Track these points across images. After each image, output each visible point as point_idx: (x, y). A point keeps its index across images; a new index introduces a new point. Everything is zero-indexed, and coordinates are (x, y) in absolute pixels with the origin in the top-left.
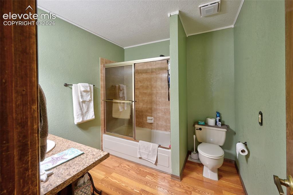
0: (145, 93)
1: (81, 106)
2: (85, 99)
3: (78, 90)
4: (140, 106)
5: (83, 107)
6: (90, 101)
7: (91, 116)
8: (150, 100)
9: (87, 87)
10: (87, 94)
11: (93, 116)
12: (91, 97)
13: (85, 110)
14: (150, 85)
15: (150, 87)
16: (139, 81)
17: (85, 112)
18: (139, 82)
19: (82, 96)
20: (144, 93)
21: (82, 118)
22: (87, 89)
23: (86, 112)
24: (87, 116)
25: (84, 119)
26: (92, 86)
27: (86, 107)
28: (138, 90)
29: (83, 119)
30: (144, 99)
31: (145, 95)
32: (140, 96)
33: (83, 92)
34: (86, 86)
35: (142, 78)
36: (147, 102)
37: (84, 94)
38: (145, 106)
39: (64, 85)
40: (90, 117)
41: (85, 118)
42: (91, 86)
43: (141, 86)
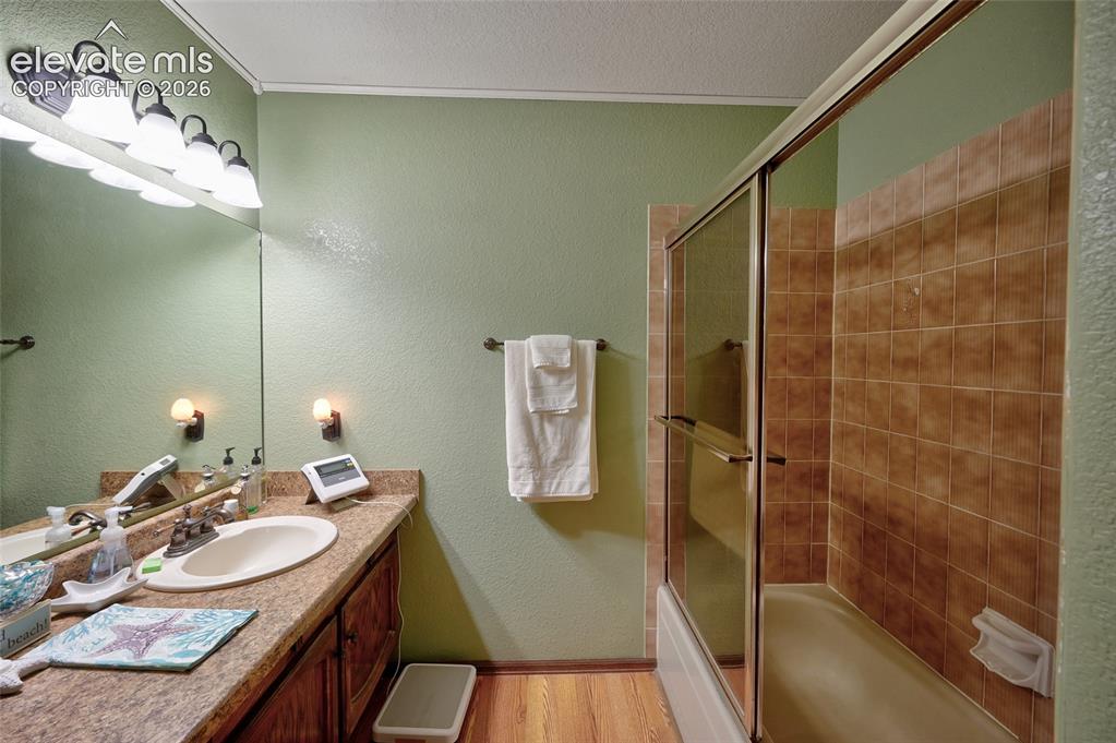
0: (974, 405)
1: (536, 430)
2: (550, 406)
3: (522, 363)
4: (925, 500)
5: (545, 439)
6: (576, 414)
7: (576, 481)
8: (1018, 466)
9: (560, 351)
10: (560, 381)
11: (582, 487)
12: (580, 397)
13: (553, 450)
14: (1023, 330)
15: (1025, 348)
16: (928, 304)
17: (551, 460)
18: (923, 315)
19: (538, 390)
20: (958, 396)
21: (531, 481)
22: (562, 359)
23: (556, 461)
24: (561, 479)
25: (546, 490)
26: (589, 346)
27: (559, 437)
28: (911, 374)
29: (538, 486)
30: (959, 445)
31: (971, 418)
32: (928, 424)
33: (543, 375)
34: (556, 349)
35: (942, 281)
36: (984, 481)
37: (549, 381)
38: (965, 509)
39: (485, 344)
40: (571, 488)
41: (551, 484)
42: (585, 347)
43: (937, 344)
